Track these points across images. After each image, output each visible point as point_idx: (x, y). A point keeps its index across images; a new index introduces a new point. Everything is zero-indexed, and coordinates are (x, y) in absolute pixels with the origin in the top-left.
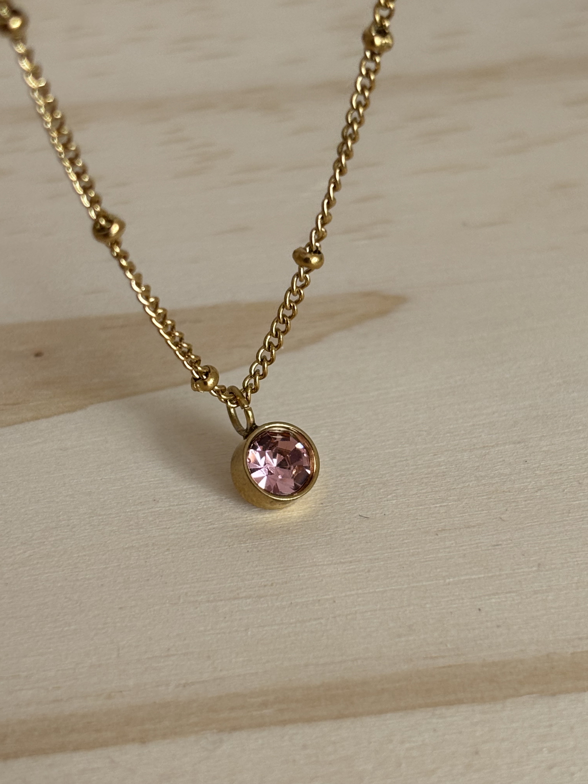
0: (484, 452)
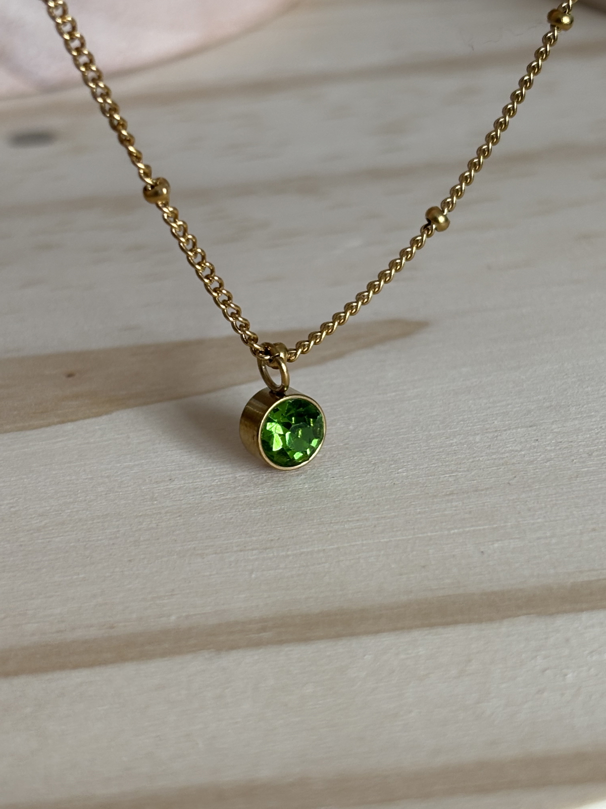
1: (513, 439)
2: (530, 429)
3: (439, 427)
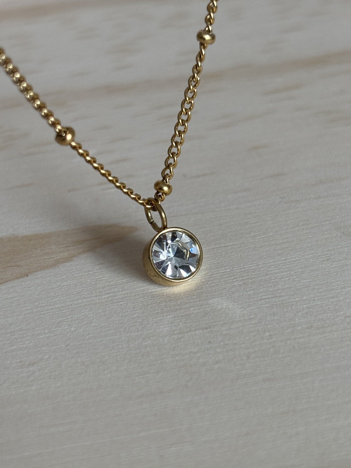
0: (180, 336)
1: (192, 341)
2: (205, 331)
3: (138, 328)
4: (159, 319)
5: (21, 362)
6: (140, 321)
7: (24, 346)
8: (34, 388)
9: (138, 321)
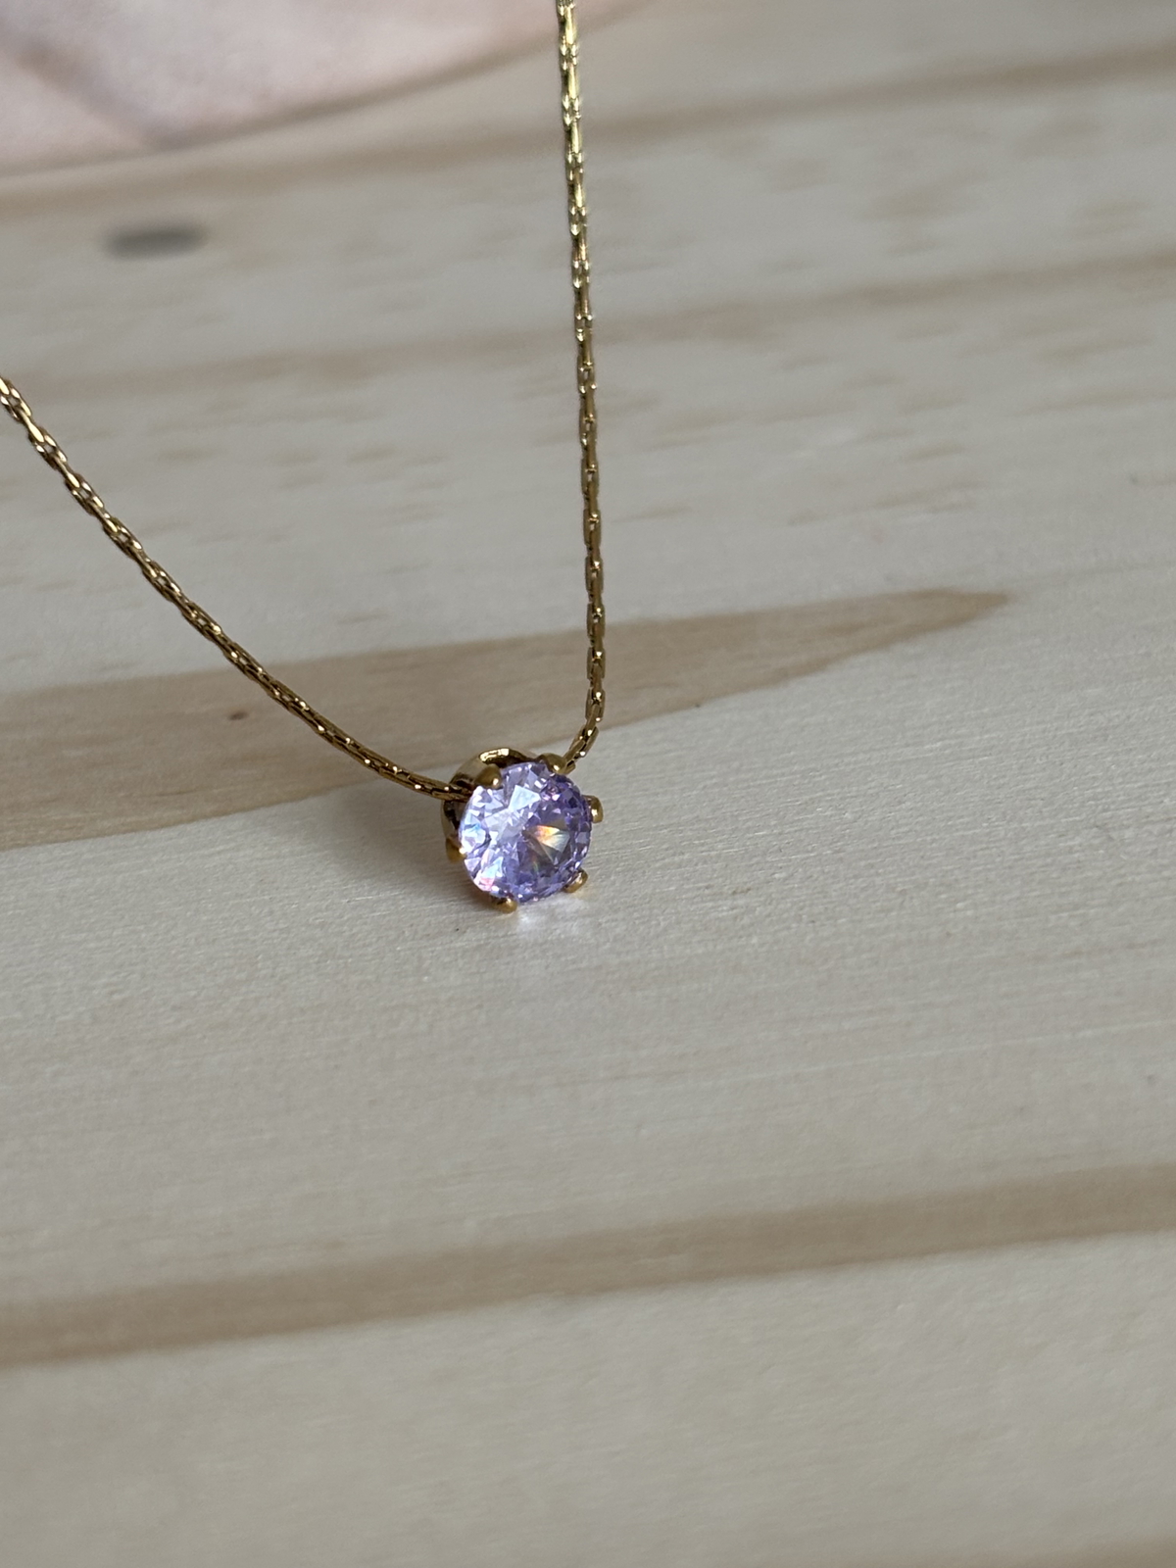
3: (1041, 812)
4: (1099, 790)
5: (707, 888)
6: (1042, 796)
7: (713, 853)
8: (755, 940)
9: (1038, 796)
